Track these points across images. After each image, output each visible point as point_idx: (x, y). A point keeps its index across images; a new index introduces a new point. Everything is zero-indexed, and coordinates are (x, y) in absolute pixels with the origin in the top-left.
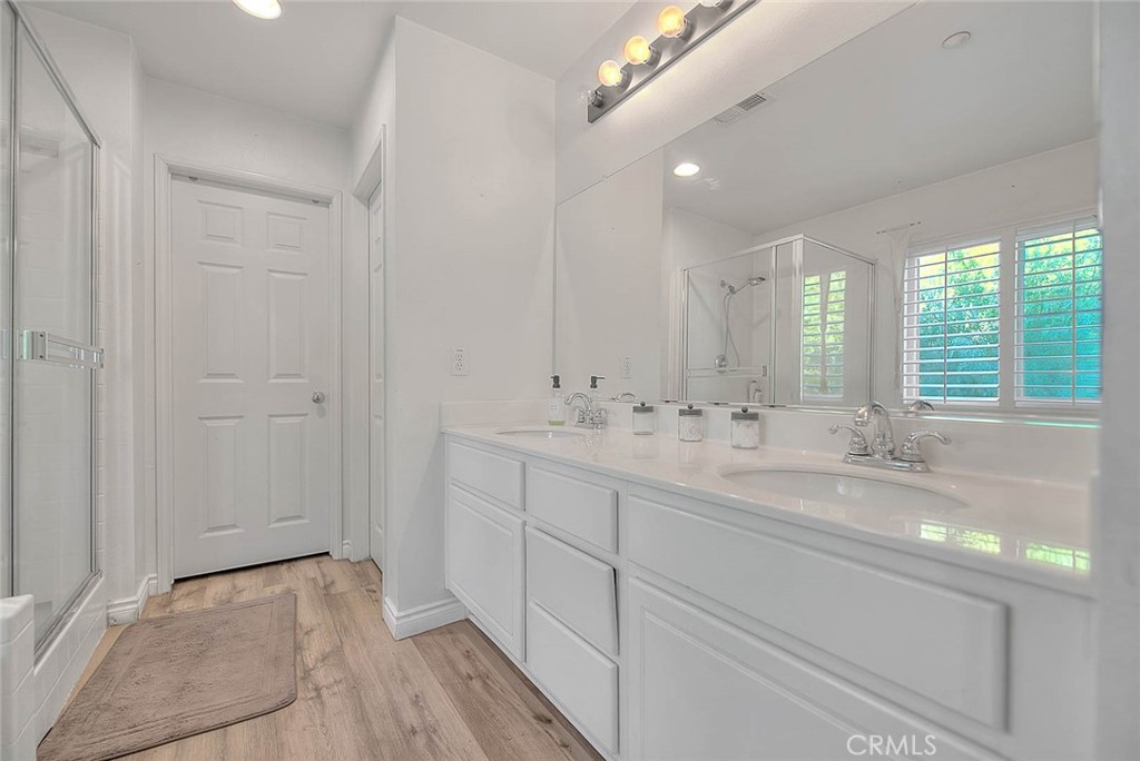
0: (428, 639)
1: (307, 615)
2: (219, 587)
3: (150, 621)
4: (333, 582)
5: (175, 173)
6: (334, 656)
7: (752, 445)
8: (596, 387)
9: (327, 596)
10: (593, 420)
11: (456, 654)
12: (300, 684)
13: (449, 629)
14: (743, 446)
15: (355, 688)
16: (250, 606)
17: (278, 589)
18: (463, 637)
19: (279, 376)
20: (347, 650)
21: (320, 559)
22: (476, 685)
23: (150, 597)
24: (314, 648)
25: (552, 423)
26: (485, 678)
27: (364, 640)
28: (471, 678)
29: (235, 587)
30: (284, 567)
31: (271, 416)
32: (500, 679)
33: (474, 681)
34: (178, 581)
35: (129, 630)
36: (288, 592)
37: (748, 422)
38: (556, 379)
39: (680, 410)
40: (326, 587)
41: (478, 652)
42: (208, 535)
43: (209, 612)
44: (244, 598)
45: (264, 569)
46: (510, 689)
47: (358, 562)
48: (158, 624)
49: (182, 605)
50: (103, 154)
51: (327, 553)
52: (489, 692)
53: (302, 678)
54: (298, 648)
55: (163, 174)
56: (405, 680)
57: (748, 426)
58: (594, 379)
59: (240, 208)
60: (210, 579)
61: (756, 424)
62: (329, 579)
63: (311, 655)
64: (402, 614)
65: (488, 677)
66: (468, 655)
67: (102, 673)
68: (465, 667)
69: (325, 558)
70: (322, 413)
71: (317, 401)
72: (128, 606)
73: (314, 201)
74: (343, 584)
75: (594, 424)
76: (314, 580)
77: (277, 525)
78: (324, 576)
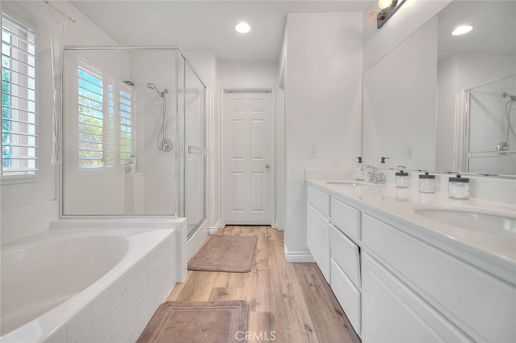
0: (299, 265)
1: (260, 246)
2: (237, 229)
3: (217, 235)
4: (270, 236)
5: (226, 91)
6: (265, 261)
7: (462, 197)
8: (384, 162)
9: (267, 241)
10: (377, 179)
11: (308, 274)
12: (253, 267)
13: (308, 264)
14: (455, 197)
15: (269, 274)
16: (244, 238)
17: (253, 234)
18: (313, 269)
19: (255, 158)
20: (269, 260)
21: (268, 227)
22: (313, 289)
23: (219, 229)
24: (260, 257)
25: (358, 180)
26: (317, 287)
27: (276, 259)
28: (312, 285)
29: (241, 231)
30: (256, 228)
31: (253, 172)
32: (323, 289)
33: (313, 287)
34: (226, 225)
35: (212, 237)
36: (256, 236)
37: (460, 183)
38: (360, 159)
39: (420, 175)
40: (268, 237)
41: (317, 276)
42: (234, 212)
43: (232, 237)
44: (243, 235)
45: (250, 227)
46: (328, 296)
47: (280, 231)
48: (220, 237)
49: (226, 233)
50: (207, 90)
51: (270, 225)
52: (317, 293)
53: (254, 265)
54: (254, 255)
55: (223, 92)
56: (286, 277)
57: (460, 186)
58: (383, 159)
59: (243, 99)
60: (235, 227)
61: (466, 185)
62: (269, 235)
63: (258, 259)
64: (289, 253)
65: (319, 287)
66: (313, 276)
67: (204, 248)
68: (310, 280)
69: (270, 227)
70: (269, 172)
71: (267, 167)
72: (213, 229)
73: (267, 92)
74: (273, 238)
75: (378, 182)
76: (264, 234)
77: (254, 212)
78: (268, 233)
